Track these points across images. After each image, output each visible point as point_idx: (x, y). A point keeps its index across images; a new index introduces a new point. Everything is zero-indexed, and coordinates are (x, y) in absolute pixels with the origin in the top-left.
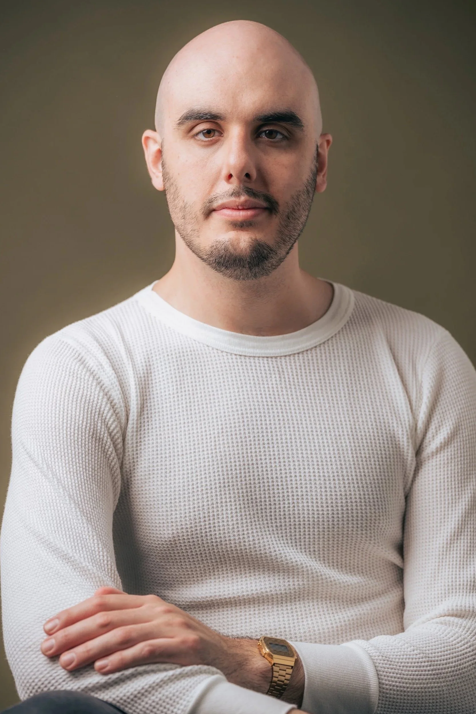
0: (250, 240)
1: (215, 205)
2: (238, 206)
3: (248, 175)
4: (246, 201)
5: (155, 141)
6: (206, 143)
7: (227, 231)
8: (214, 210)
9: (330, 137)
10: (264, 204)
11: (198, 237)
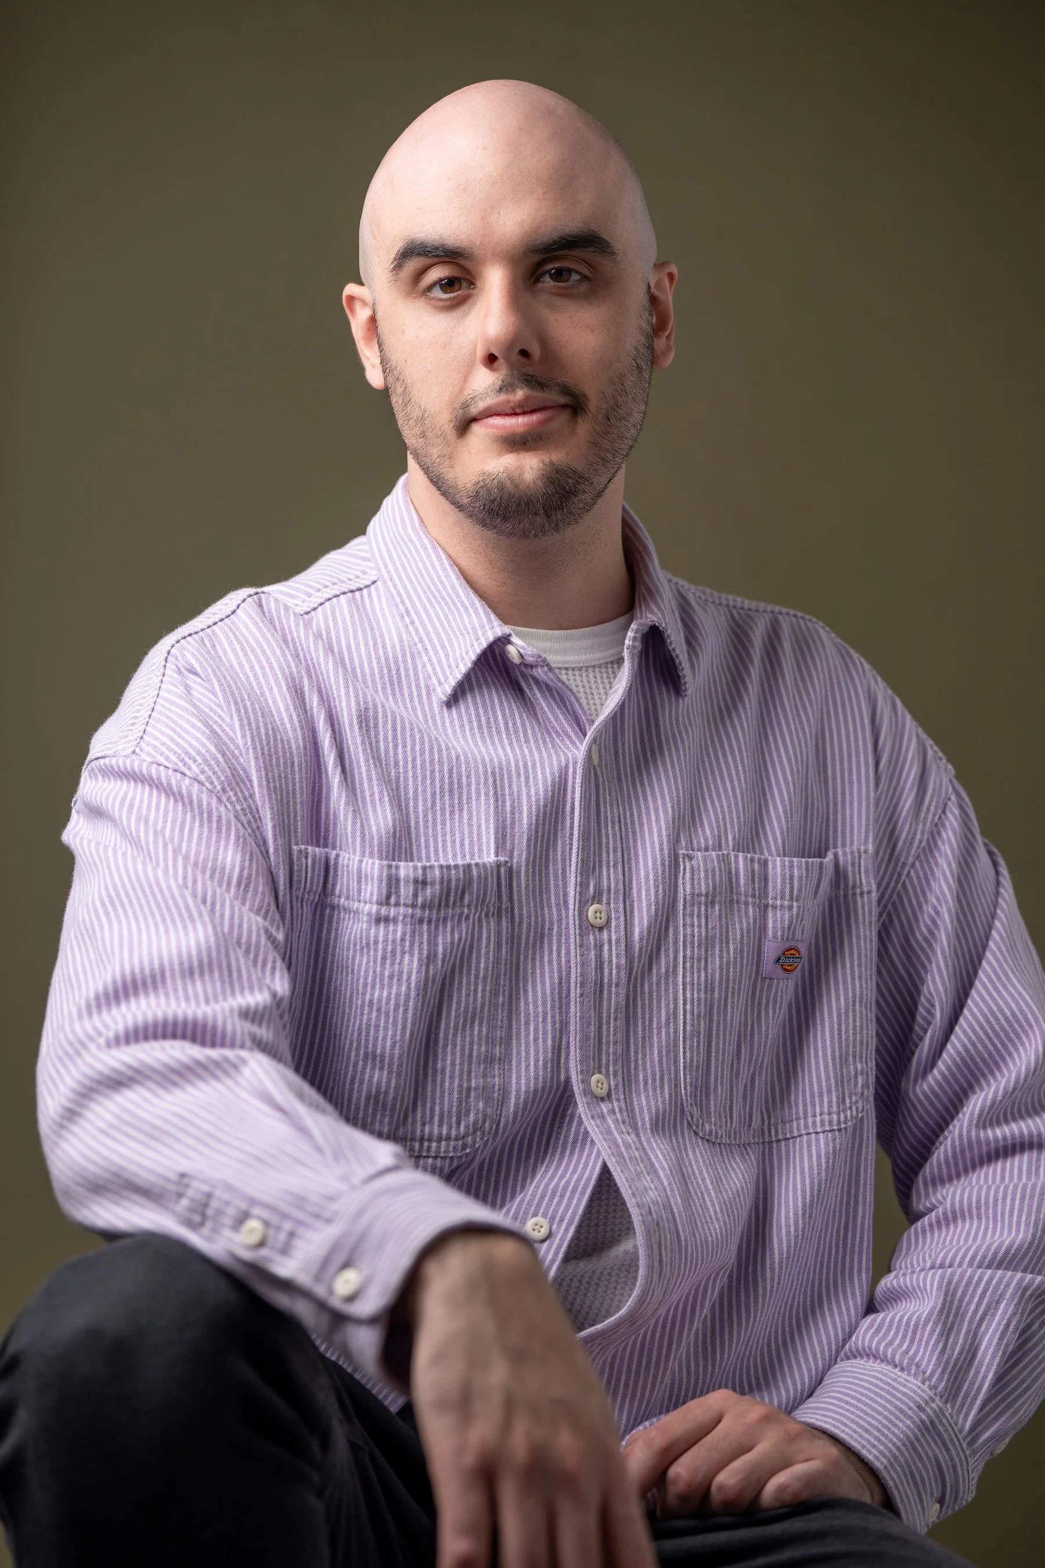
0: (541, 465)
1: (474, 410)
2: (513, 409)
3: (524, 353)
4: (527, 399)
5: (364, 303)
6: (448, 303)
7: (500, 454)
8: (474, 420)
9: (674, 269)
10: (562, 400)
11: (453, 467)
